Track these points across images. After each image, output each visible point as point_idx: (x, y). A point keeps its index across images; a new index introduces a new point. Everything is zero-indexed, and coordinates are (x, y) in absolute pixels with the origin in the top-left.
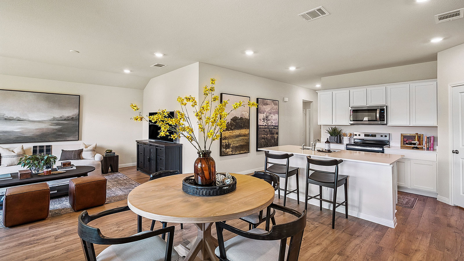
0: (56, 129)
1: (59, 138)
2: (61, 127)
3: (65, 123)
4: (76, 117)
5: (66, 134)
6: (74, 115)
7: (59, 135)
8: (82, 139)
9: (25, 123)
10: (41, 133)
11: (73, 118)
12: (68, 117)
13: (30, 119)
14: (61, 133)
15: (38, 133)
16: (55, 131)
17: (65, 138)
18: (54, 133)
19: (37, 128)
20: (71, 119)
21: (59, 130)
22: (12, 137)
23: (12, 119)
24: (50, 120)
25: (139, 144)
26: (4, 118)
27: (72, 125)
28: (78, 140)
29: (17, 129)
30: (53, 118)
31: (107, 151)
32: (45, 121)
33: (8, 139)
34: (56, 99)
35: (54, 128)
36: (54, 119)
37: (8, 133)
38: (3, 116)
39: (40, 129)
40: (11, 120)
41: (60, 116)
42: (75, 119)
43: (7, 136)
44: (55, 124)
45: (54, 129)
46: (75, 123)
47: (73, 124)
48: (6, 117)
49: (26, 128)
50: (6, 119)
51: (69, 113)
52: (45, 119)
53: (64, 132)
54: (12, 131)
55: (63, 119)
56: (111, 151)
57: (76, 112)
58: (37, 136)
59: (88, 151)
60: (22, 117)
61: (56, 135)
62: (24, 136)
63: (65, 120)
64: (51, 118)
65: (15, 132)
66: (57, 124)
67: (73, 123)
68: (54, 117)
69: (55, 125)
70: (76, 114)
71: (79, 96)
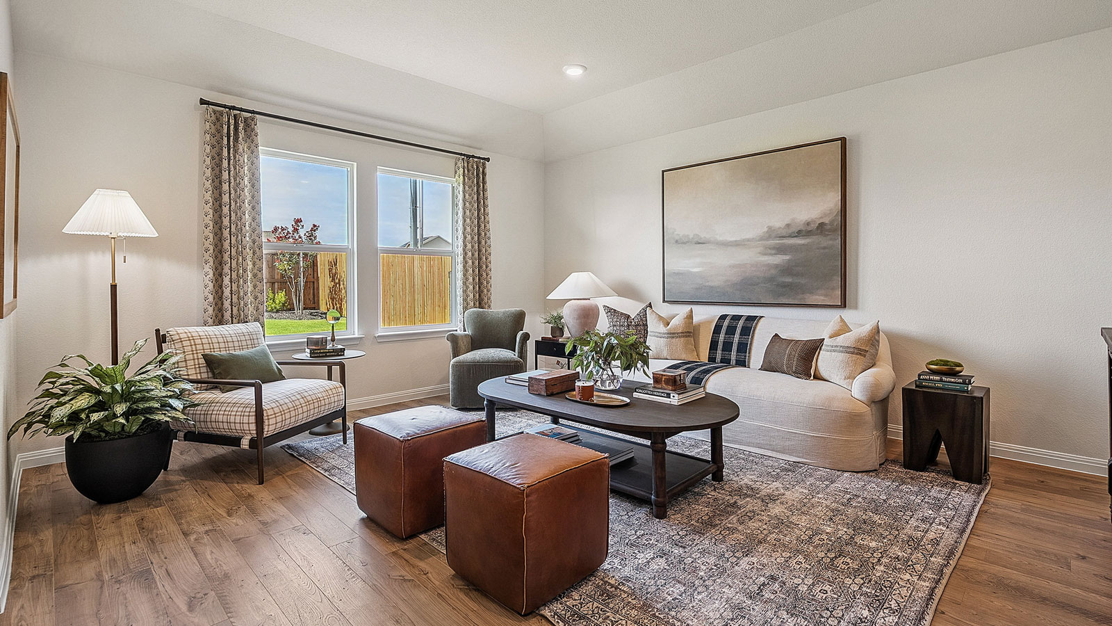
0: (777, 266)
1: (782, 295)
2: (787, 257)
4: (832, 222)
5: (803, 281)
6: (825, 215)
8: (860, 305)
11: (822, 225)
12: (808, 224)
13: (720, 238)
14: (790, 280)
16: (773, 272)
17: (801, 296)
18: (771, 280)
20: (818, 228)
21: (786, 270)
23: (687, 242)
24: (761, 239)
26: (674, 238)
27: (822, 251)
28: (845, 306)
29: (696, 267)
30: (766, 230)
31: (932, 363)
36: (771, 233)
40: (684, 243)
41: (786, 223)
42: (829, 230)
44: (774, 248)
46: (831, 242)
47: (824, 248)
48: (677, 238)
50: (677, 241)
51: (812, 206)
52: (749, 236)
53: (797, 275)
55: (794, 230)
56: (951, 370)
57: (834, 199)
60: (704, 235)
61: (778, 285)
62: (707, 284)
63: (799, 234)
64: (761, 230)
66: (780, 250)
67: (824, 241)
68: (770, 228)
69: (773, 252)
70: (831, 210)
71: (843, 140)
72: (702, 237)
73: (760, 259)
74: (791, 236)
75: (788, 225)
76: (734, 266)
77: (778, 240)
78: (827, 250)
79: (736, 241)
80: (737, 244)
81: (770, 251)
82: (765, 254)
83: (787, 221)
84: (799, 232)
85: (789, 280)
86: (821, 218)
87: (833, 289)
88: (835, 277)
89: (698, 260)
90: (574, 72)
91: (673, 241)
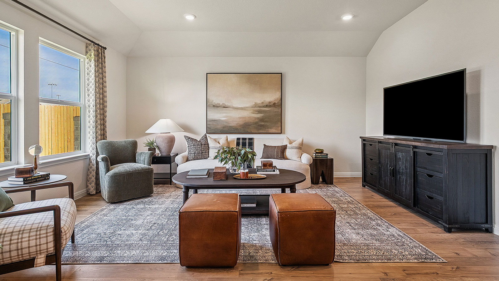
0: (258, 118)
1: (261, 129)
2: (262, 115)
3: (267, 110)
4: (278, 103)
5: (268, 124)
6: (276, 100)
7: (261, 126)
8: (286, 133)
9: (230, 110)
10: (244, 123)
11: (275, 103)
12: (270, 103)
13: (235, 106)
14: (263, 124)
15: (241, 123)
16: (257, 120)
17: (267, 130)
18: (256, 123)
19: (240, 116)
20: (273, 105)
21: (261, 120)
22: (219, 127)
23: (219, 106)
24: (252, 107)
25: (366, 143)
26: (212, 104)
27: (274, 113)
28: (281, 133)
29: (223, 118)
30: (254, 104)
31: (316, 150)
32: (247, 107)
33: (216, 129)
34: (257, 79)
35: (256, 117)
36: (256, 105)
37: (216, 122)
38: (212, 102)
39: (243, 118)
40: (217, 107)
41: (262, 102)
42: (277, 106)
43: (215, 125)
44: (257, 111)
45: (255, 118)
46: (277, 110)
47: (276, 112)
48: (214, 104)
49: (231, 116)
50: (214, 106)
51: (271, 97)
52: (247, 106)
53: (266, 122)
54: (219, 120)
56: (322, 152)
57: (278, 95)
58: (241, 126)
59: (292, 148)
60: (227, 104)
61: (258, 126)
62: (229, 125)
63: (266, 106)
64: (252, 104)
65: (221, 120)
66: (260, 112)
67: (275, 110)
69: (257, 113)
70: (278, 98)
71: (281, 73)
72: (226, 105)
73: (252, 115)
74: (263, 107)
75: (263, 103)
76: (240, 118)
77: (259, 109)
78: (276, 113)
79: (241, 107)
80: (242, 109)
81: (255, 112)
82: (253, 113)
83: (262, 101)
84: (267, 106)
85: (263, 123)
86: (274, 101)
87: (278, 127)
88: (279, 123)
89: (224, 115)
90: (190, 18)
91: (212, 106)
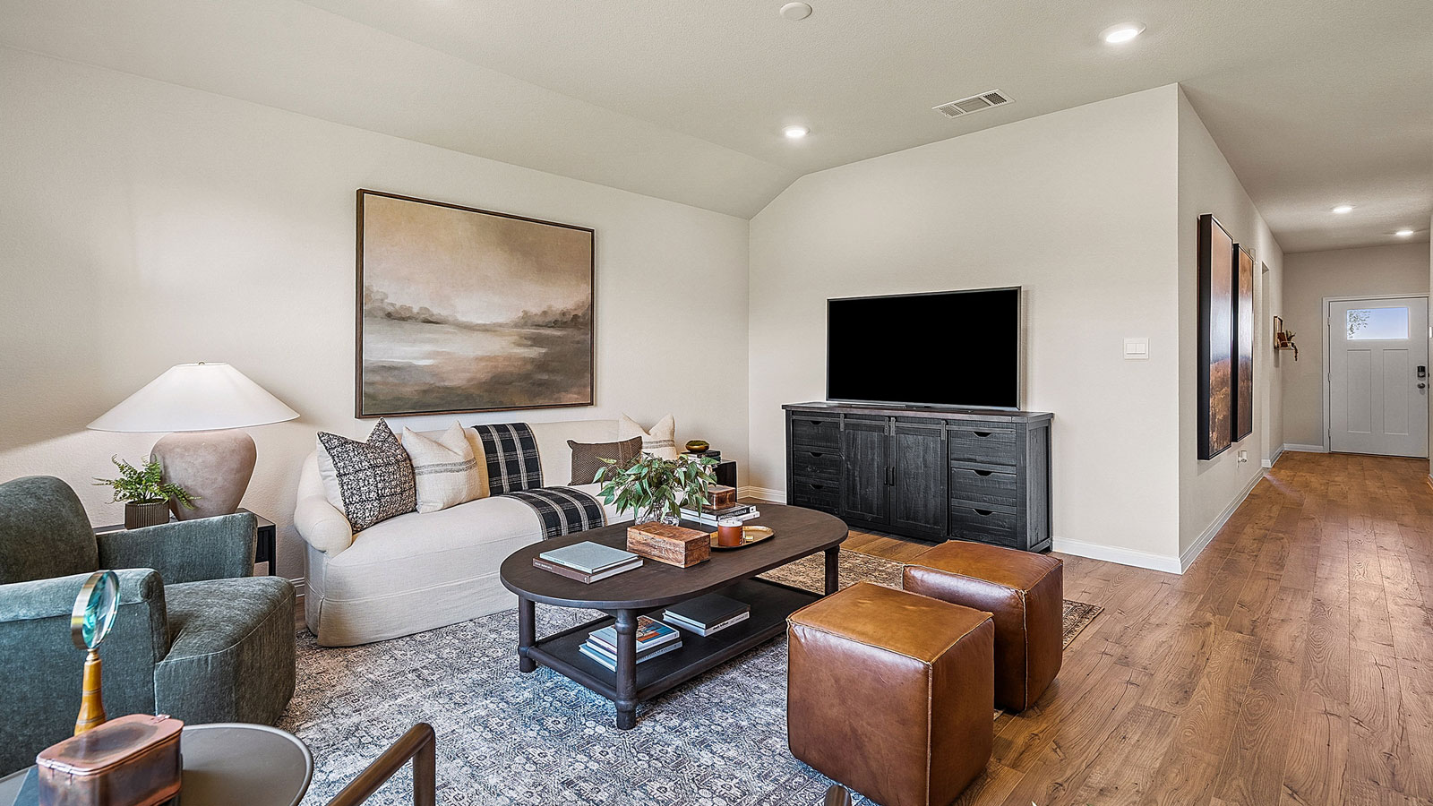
0: (532, 360)
1: (538, 395)
2: (544, 350)
3: (555, 336)
4: (584, 315)
5: (558, 378)
6: (578, 307)
7: (540, 385)
8: (598, 403)
9: (448, 333)
10: (490, 375)
11: (576, 317)
12: (564, 314)
13: (462, 318)
14: (547, 377)
15: (483, 376)
16: (529, 367)
17: (556, 396)
18: (526, 376)
19: (480, 353)
20: (572, 320)
21: (541, 365)
22: (407, 391)
23: (409, 318)
24: (516, 325)
25: (797, 418)
26: (383, 309)
27: (575, 346)
28: (592, 404)
29: (423, 358)
30: (521, 314)
31: (690, 444)
32: (501, 325)
33: (399, 399)
34: (530, 239)
35: (526, 355)
36: (526, 320)
37: (396, 372)
38: (382, 300)
39: (489, 359)
40: (403, 319)
41: (543, 309)
42: (582, 324)
43: (395, 385)
44: (530, 339)
45: (525, 360)
46: (583, 337)
47: (578, 342)
48: (390, 309)
49: (448, 353)
50: (389, 315)
51: (563, 298)
52: (501, 320)
53: (553, 371)
54: (410, 367)
55: (550, 319)
57: (582, 294)
58: (481, 385)
60: (437, 311)
61: (533, 384)
62: (442, 384)
63: (555, 324)
64: (516, 315)
65: (416, 367)
66: (536, 341)
67: (578, 336)
68: (525, 313)
69: (530, 343)
70: (583, 302)
71: (592, 231)
72: (435, 313)
73: (515, 351)
74: (547, 326)
75: (545, 313)
76: (479, 359)
77: (536, 328)
78: (580, 345)
79: (484, 325)
80: (485, 329)
81: (526, 342)
82: (519, 345)
83: (544, 308)
84: (556, 322)
85: (545, 377)
86: (575, 309)
87: (585, 386)
88: (586, 374)
89: (428, 348)
91: (382, 314)
